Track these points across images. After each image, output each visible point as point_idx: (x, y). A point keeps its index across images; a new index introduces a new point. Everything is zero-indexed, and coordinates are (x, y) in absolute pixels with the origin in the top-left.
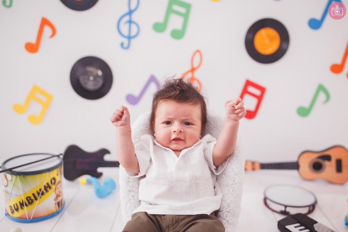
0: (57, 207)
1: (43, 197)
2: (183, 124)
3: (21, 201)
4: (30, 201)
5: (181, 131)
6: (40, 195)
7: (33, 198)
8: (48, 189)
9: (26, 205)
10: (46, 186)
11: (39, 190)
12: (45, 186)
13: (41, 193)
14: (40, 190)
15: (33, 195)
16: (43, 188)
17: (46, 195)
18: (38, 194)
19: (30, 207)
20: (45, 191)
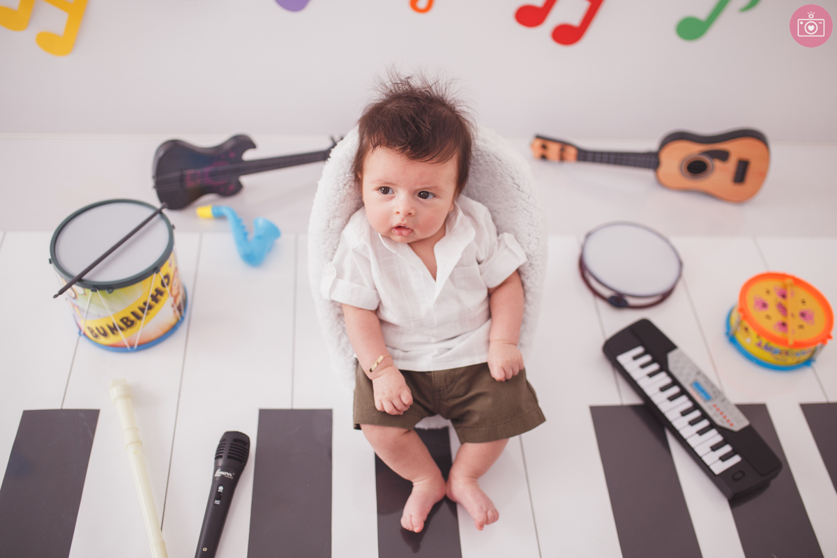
0: (177, 313)
1: (151, 312)
2: (416, 196)
3: (112, 325)
4: (129, 323)
5: (410, 214)
6: (146, 311)
7: (132, 318)
8: (159, 297)
9: (122, 329)
10: (155, 293)
11: (142, 305)
12: (152, 296)
13: (147, 308)
14: (145, 304)
15: (133, 313)
16: (149, 300)
17: (157, 306)
18: (142, 310)
19: (130, 331)
20: (153, 303)
